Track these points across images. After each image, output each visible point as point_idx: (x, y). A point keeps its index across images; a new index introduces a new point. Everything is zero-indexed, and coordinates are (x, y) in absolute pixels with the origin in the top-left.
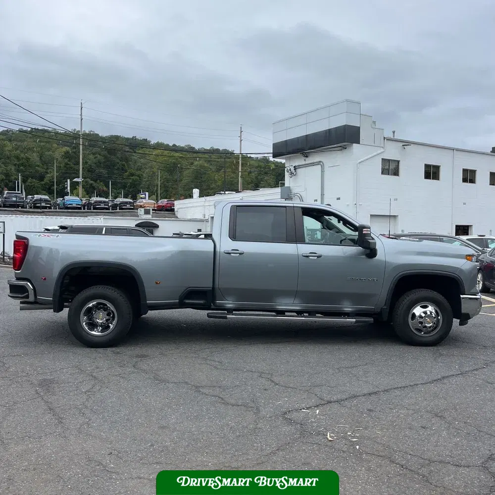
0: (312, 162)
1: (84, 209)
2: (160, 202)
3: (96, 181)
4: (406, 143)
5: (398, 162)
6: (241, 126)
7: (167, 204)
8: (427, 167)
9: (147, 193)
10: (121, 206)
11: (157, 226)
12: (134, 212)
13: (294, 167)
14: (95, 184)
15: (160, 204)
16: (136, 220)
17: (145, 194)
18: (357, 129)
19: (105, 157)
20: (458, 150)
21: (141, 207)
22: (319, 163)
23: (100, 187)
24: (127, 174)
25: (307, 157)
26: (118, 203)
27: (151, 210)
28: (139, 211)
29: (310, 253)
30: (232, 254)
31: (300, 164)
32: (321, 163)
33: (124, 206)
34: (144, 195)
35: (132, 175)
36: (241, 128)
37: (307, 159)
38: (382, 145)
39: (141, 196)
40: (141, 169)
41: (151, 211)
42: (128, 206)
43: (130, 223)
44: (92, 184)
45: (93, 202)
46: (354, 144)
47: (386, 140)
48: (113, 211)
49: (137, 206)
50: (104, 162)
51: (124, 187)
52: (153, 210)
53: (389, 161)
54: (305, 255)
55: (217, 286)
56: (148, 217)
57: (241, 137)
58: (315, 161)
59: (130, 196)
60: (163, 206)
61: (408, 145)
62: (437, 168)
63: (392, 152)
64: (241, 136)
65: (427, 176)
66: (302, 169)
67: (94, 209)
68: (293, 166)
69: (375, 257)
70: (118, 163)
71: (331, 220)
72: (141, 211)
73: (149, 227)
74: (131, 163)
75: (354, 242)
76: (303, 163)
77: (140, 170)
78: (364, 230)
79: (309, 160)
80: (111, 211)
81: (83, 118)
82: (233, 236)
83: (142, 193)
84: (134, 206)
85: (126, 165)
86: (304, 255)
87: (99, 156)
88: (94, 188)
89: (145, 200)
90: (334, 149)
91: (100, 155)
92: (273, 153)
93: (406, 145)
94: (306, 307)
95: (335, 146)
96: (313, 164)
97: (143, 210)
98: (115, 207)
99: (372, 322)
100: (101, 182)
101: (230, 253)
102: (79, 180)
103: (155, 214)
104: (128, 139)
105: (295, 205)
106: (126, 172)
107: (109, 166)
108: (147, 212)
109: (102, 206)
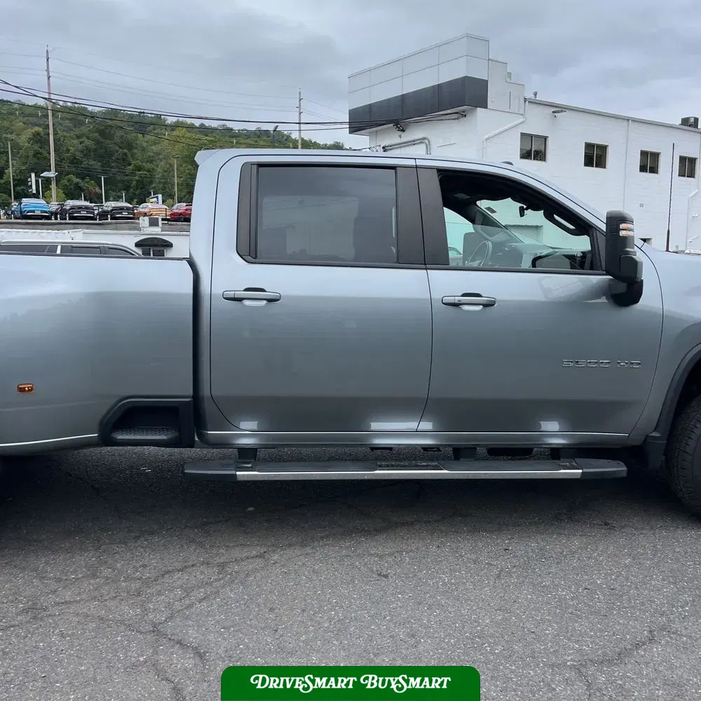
0: (412, 139)
1: (56, 219)
2: (175, 207)
3: (83, 179)
4: (558, 109)
5: (545, 138)
6: (299, 90)
7: (186, 210)
8: (589, 146)
9: (160, 196)
10: (114, 215)
11: (169, 245)
12: (132, 223)
13: (383, 148)
14: (82, 184)
15: (175, 211)
16: (136, 235)
17: (157, 197)
18: (483, 85)
19: (97, 142)
20: (634, 120)
21: (145, 215)
22: (422, 141)
23: (91, 188)
24: (131, 167)
25: (403, 131)
26: (109, 209)
27: (160, 220)
28: (141, 221)
29: (465, 295)
30: (247, 303)
31: (393, 143)
32: (427, 141)
33: (119, 213)
34: (155, 199)
35: (139, 169)
36: (300, 93)
37: (403, 134)
38: (522, 112)
39: (152, 200)
40: (154, 161)
41: (160, 222)
42: (125, 214)
43: (127, 239)
44: (77, 183)
45: (68, 208)
46: (478, 109)
47: (527, 102)
48: (101, 222)
49: (140, 213)
50: (95, 150)
51: (127, 188)
52: (163, 220)
53: (531, 136)
54: (451, 300)
55: (205, 391)
56: (156, 231)
57: (299, 107)
58: (416, 138)
59: (135, 200)
60: (181, 214)
61: (562, 111)
62: (603, 149)
63: (537, 123)
64: (300, 105)
65: (589, 162)
66: (395, 150)
67: (71, 218)
68: (382, 146)
69: (637, 301)
70: (117, 151)
71: (493, 211)
72: (144, 221)
73: (156, 246)
74: (135, 151)
75: (578, 263)
76: (397, 140)
77: (151, 162)
78: (622, 226)
79: (407, 136)
80: (98, 221)
81: (51, 74)
82: (251, 250)
83: (152, 196)
84: (134, 214)
85: (128, 153)
86: (447, 300)
87: (86, 140)
88: (81, 189)
89: (155, 205)
90: (447, 117)
91: (88, 138)
92: (350, 123)
93: (558, 112)
94: (450, 438)
95: (449, 111)
96: (414, 143)
97: (147, 219)
98: (103, 215)
99: (624, 475)
100: (91, 180)
101: (240, 300)
102: (52, 174)
103: (167, 227)
104: (131, 116)
105: (420, 163)
106: (130, 164)
107: (103, 155)
108: (153, 223)
109: (84, 213)
